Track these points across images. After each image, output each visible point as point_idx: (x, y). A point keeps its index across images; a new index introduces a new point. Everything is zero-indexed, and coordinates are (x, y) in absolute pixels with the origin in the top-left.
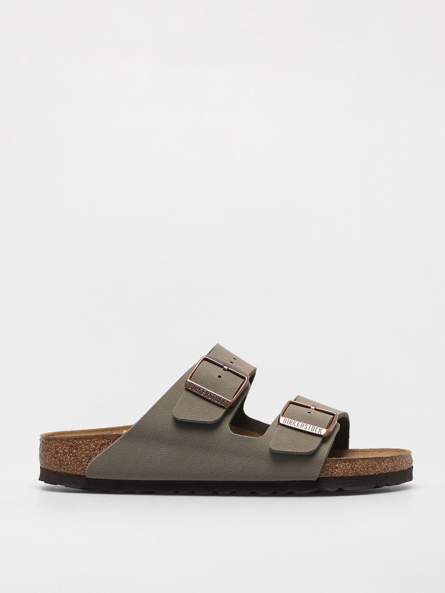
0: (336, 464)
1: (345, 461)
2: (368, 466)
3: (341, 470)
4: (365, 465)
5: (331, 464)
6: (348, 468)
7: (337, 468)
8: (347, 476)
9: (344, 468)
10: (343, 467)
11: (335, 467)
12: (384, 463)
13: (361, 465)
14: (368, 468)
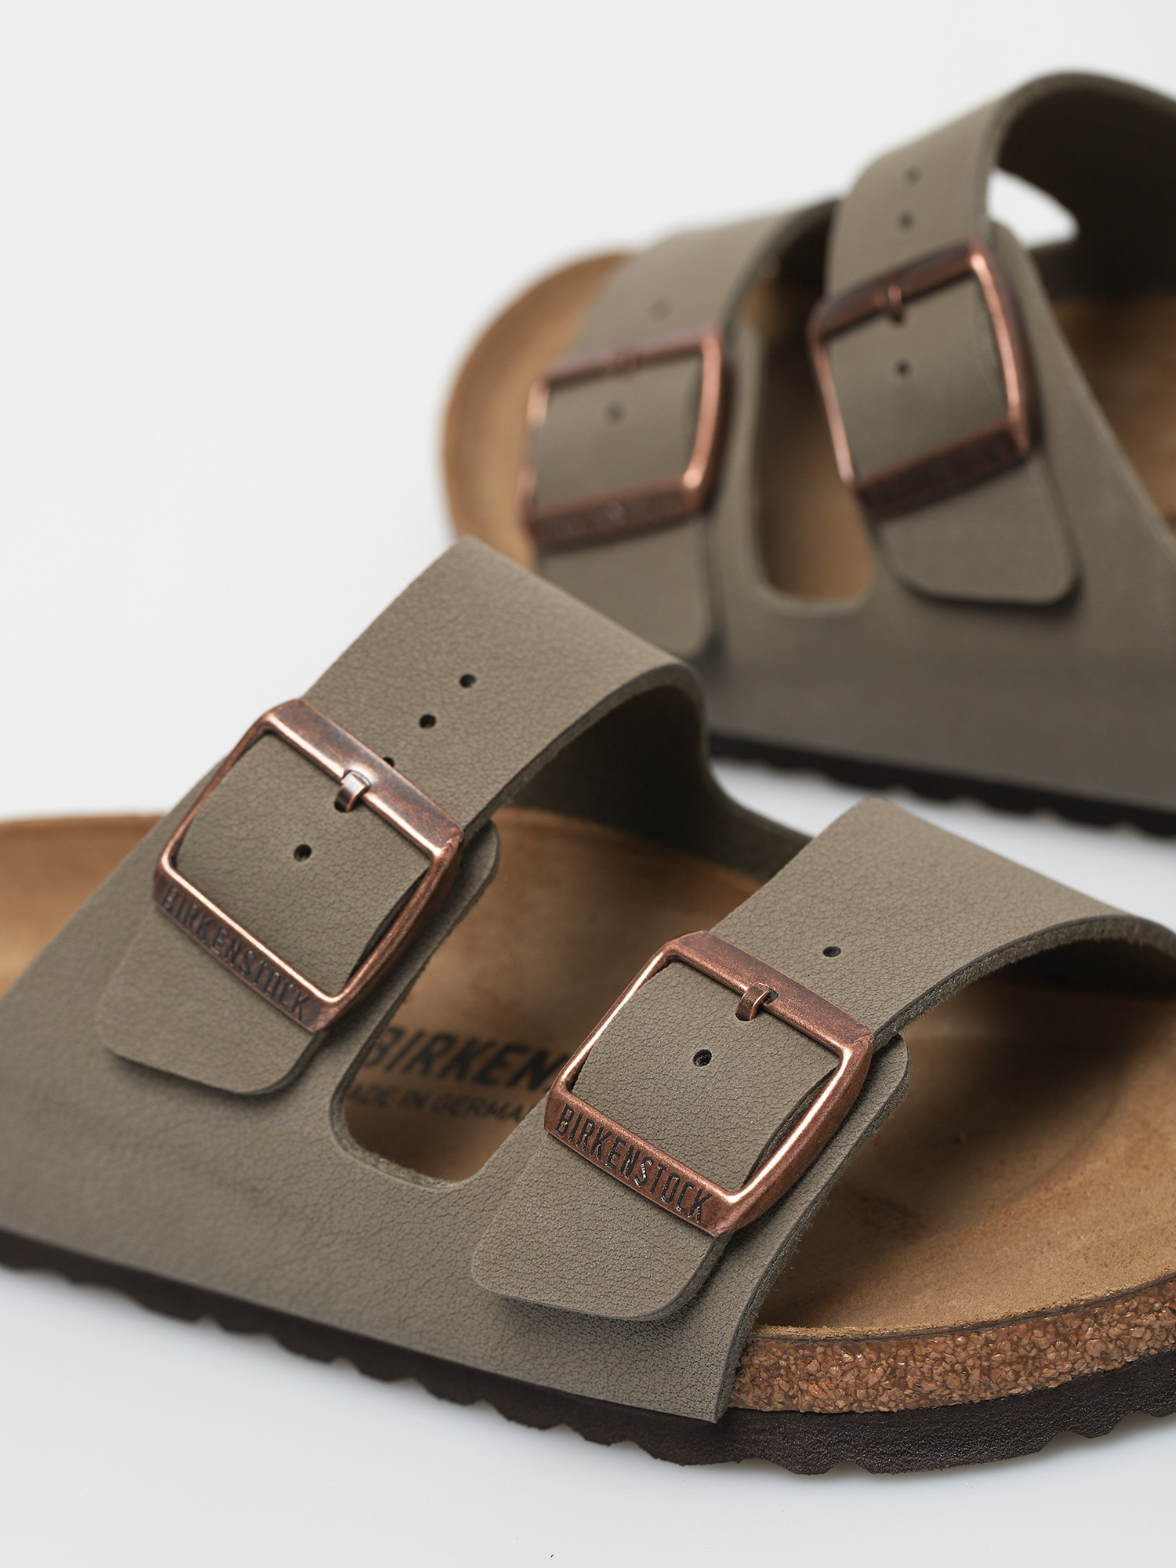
0: (807, 1360)
1: (853, 1344)
2: (988, 1360)
3: (837, 1387)
4: (971, 1356)
5: (780, 1358)
6: (872, 1380)
7: (810, 1377)
8: (874, 1413)
9: (850, 1378)
10: (844, 1373)
11: (802, 1370)
12: (1101, 1325)
13: (944, 1359)
14: (990, 1368)
